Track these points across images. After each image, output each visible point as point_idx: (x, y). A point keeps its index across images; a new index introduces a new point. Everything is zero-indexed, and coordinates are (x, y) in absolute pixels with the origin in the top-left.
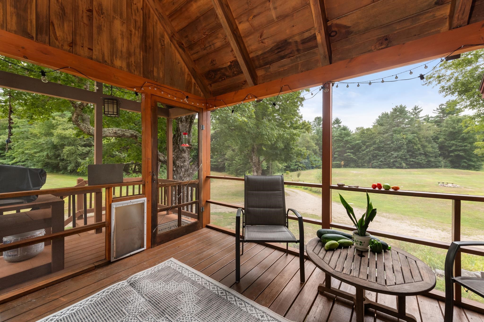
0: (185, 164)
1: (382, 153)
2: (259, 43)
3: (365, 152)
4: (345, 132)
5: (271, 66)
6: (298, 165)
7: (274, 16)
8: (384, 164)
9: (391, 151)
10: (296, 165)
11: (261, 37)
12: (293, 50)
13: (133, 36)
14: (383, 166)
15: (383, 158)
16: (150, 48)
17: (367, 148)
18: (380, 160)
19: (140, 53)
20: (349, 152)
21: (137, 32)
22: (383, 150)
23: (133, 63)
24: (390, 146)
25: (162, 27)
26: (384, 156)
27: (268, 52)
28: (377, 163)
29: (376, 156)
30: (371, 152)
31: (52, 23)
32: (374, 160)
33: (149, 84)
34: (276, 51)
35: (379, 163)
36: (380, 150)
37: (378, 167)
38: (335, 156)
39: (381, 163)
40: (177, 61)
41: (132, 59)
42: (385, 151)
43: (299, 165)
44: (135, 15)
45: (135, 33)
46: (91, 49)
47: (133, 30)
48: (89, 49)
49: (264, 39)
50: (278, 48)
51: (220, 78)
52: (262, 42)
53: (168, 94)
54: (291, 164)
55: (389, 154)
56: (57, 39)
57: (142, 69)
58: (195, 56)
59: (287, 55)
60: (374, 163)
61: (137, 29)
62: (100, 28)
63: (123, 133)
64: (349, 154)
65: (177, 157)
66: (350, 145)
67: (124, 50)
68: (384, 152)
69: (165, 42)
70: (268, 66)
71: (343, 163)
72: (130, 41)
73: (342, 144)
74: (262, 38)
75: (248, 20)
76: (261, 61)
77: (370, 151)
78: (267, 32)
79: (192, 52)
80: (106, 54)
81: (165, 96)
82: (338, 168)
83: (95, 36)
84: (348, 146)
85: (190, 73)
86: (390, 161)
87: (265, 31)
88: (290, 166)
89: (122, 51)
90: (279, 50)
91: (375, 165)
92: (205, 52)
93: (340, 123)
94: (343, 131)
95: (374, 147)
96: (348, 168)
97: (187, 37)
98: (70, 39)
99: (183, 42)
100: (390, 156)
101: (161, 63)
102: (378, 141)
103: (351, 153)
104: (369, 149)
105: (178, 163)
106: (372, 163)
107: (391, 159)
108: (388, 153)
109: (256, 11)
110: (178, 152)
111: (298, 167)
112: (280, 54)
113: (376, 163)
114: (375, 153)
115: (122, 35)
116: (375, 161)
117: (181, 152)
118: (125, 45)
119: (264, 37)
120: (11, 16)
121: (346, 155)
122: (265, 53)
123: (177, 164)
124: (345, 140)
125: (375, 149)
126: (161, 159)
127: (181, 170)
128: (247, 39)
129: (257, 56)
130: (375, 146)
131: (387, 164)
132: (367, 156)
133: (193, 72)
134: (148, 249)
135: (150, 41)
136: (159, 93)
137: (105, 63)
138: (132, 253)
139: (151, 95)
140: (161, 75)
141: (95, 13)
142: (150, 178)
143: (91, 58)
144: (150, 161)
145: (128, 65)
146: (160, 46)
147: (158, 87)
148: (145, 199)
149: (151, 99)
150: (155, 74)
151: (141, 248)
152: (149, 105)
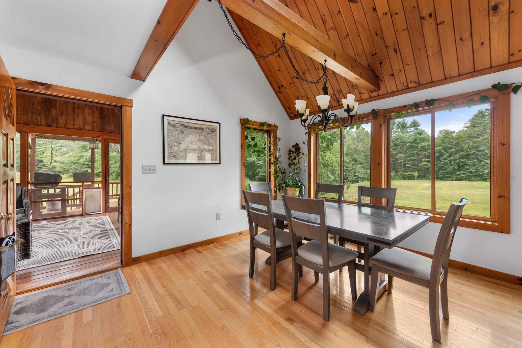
1: (471, 161)
3: (447, 161)
4: (422, 136)
6: (357, 176)
8: (475, 176)
9: (486, 159)
10: (355, 176)
13: (95, 113)
14: (473, 178)
15: (474, 168)
16: (105, 117)
17: (450, 155)
18: (469, 171)
19: (99, 120)
20: (425, 161)
21: (97, 111)
22: (473, 158)
23: (95, 126)
24: (484, 153)
26: (475, 165)
28: (465, 174)
29: (463, 166)
30: (457, 161)
31: (58, 118)
32: (460, 170)
33: (104, 134)
35: (468, 174)
36: (470, 158)
37: (466, 179)
38: (408, 165)
39: (470, 175)
41: (95, 124)
42: (477, 159)
43: (359, 176)
45: (96, 112)
47: (95, 111)
48: (73, 124)
53: (116, 137)
54: (348, 175)
55: (482, 163)
56: (59, 124)
57: (100, 128)
60: (460, 174)
61: (97, 109)
62: (78, 114)
64: (426, 163)
66: (428, 152)
67: (91, 121)
68: (475, 161)
69: (115, 112)
71: (416, 174)
72: (93, 116)
73: (416, 151)
77: (455, 160)
80: (81, 125)
81: (114, 138)
82: (411, 179)
83: (76, 118)
84: (425, 154)
86: (484, 172)
88: (347, 177)
89: (89, 122)
91: (461, 176)
93: (419, 126)
94: (418, 136)
95: (460, 155)
96: (425, 180)
98: (65, 123)
100: (483, 166)
101: (112, 122)
102: (467, 146)
103: (428, 162)
104: (452, 157)
106: (458, 175)
107: (485, 169)
108: (481, 161)
111: (357, 179)
113: (463, 174)
114: (462, 162)
115: (89, 115)
116: (461, 172)
118: (91, 119)
120: (43, 120)
121: (421, 164)
124: (421, 147)
125: (463, 157)
130: (461, 153)
131: (479, 176)
132: (451, 166)
134: (103, 213)
135: (105, 113)
136: (110, 138)
137: (80, 129)
138: (94, 213)
139: (105, 139)
140: (112, 128)
141: (76, 109)
142: (104, 179)
143: (74, 129)
144: (104, 171)
145: (93, 127)
146: (111, 114)
147: (110, 135)
148: (102, 189)
149: (105, 141)
150: (108, 129)
151: (99, 212)
152: (104, 145)
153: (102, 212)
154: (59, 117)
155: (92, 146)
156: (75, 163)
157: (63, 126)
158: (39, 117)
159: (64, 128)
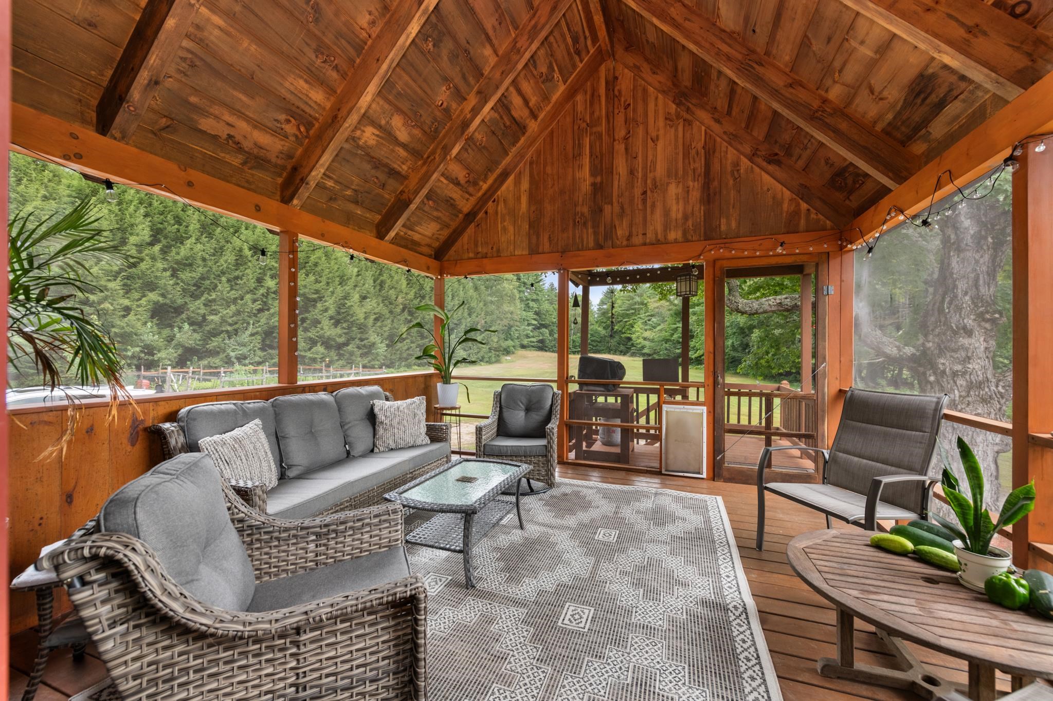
0: (970, 366)
2: (877, 103)
5: (929, 129)
7: (870, 53)
11: (873, 94)
12: (952, 84)
13: (690, 191)
16: (715, 194)
19: (701, 209)
21: (696, 183)
23: (691, 226)
25: (735, 152)
27: (904, 107)
31: (615, 226)
33: (712, 247)
34: (919, 101)
40: (765, 189)
44: (694, 162)
45: (694, 187)
46: (644, 234)
47: (691, 184)
49: (880, 93)
50: (918, 95)
51: (854, 182)
52: (881, 99)
53: (744, 250)
56: (617, 239)
57: (702, 231)
58: (801, 164)
59: (945, 96)
61: (696, 179)
62: (653, 206)
63: (793, 303)
65: (940, 349)
67: (680, 215)
69: (742, 170)
70: (924, 131)
72: (686, 201)
74: (876, 94)
75: (835, 82)
76: (903, 129)
78: (877, 81)
79: (794, 159)
80: (659, 232)
81: (740, 254)
83: (649, 217)
85: (794, 196)
87: (872, 82)
89: (677, 220)
90: (922, 96)
92: (809, 152)
97: (776, 142)
98: (627, 234)
99: (777, 151)
101: (734, 207)
105: (943, 364)
109: (837, 64)
110: (944, 334)
112: (928, 101)
115: (677, 199)
117: (955, 333)
118: (681, 209)
119: (877, 89)
120: (591, 236)
122: (899, 113)
123: (940, 366)
126: (888, 352)
127: (955, 382)
128: (853, 106)
129: (889, 124)
133: (803, 192)
134: (708, 479)
135: (716, 183)
136: (727, 254)
137: (658, 242)
138: (686, 475)
139: (714, 261)
140: (734, 225)
141: (649, 192)
142: (711, 379)
143: (645, 244)
144: (712, 356)
145: (685, 233)
146: (731, 182)
147: (727, 245)
148: (705, 408)
149: (714, 267)
150: (723, 228)
151: (699, 473)
152: (712, 276)
153: (704, 476)
154: (617, 223)
155: (683, 289)
156: (667, 341)
157: (625, 243)
158: (585, 231)
159: (627, 246)
